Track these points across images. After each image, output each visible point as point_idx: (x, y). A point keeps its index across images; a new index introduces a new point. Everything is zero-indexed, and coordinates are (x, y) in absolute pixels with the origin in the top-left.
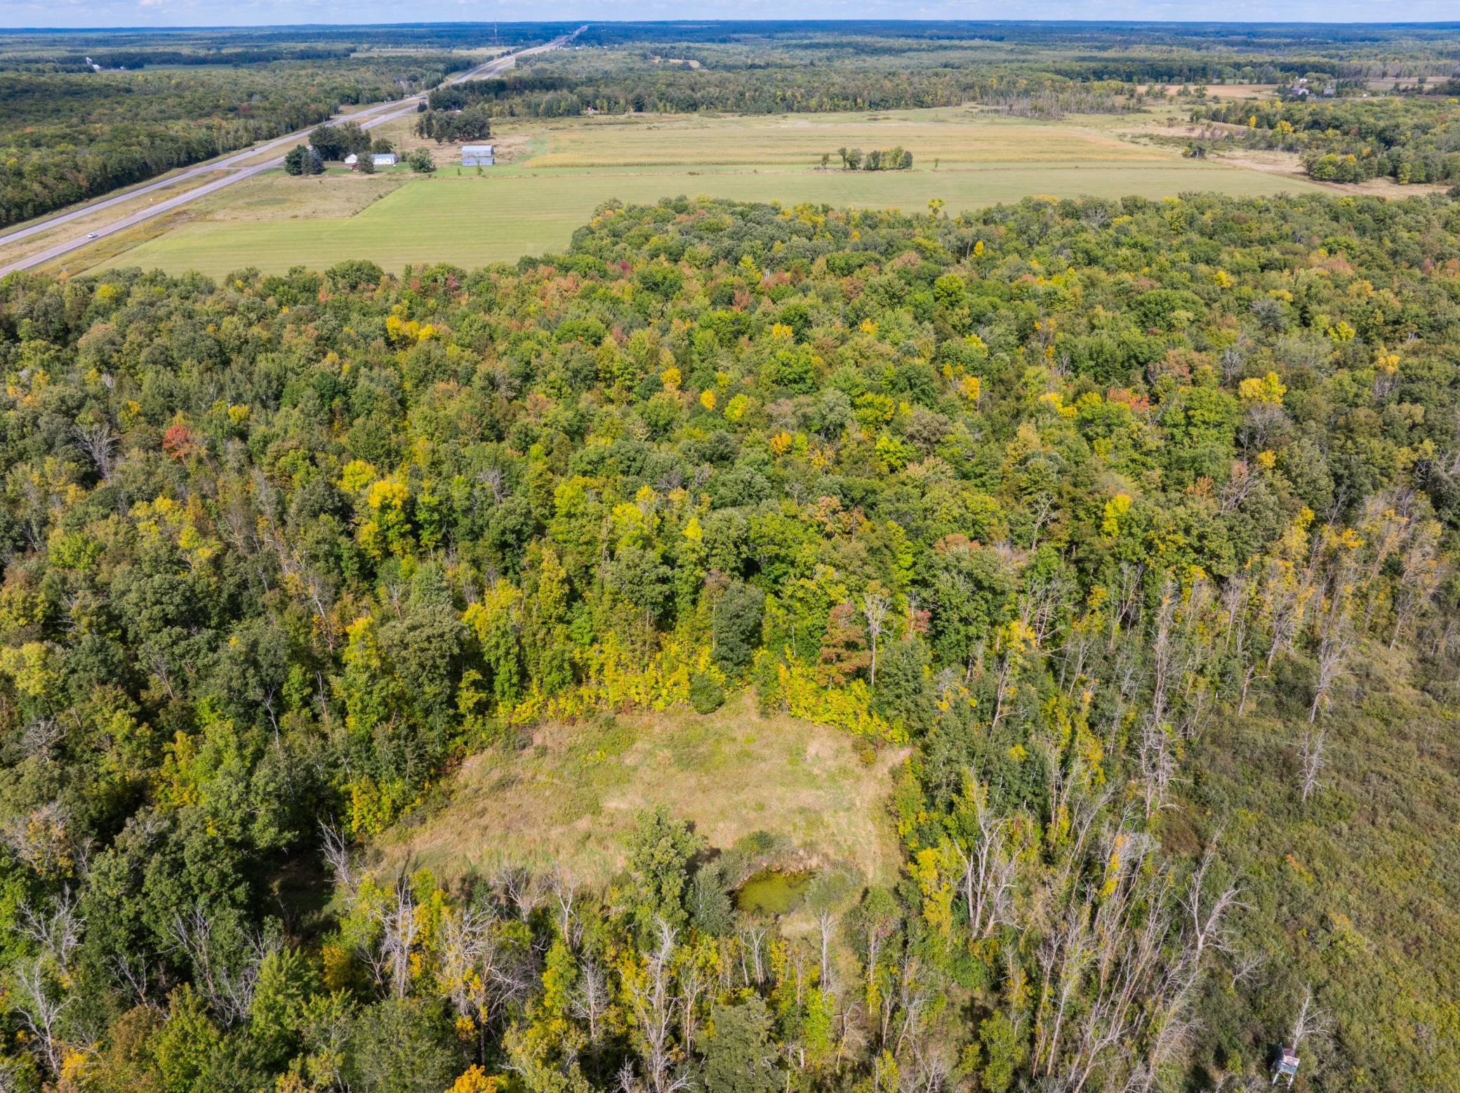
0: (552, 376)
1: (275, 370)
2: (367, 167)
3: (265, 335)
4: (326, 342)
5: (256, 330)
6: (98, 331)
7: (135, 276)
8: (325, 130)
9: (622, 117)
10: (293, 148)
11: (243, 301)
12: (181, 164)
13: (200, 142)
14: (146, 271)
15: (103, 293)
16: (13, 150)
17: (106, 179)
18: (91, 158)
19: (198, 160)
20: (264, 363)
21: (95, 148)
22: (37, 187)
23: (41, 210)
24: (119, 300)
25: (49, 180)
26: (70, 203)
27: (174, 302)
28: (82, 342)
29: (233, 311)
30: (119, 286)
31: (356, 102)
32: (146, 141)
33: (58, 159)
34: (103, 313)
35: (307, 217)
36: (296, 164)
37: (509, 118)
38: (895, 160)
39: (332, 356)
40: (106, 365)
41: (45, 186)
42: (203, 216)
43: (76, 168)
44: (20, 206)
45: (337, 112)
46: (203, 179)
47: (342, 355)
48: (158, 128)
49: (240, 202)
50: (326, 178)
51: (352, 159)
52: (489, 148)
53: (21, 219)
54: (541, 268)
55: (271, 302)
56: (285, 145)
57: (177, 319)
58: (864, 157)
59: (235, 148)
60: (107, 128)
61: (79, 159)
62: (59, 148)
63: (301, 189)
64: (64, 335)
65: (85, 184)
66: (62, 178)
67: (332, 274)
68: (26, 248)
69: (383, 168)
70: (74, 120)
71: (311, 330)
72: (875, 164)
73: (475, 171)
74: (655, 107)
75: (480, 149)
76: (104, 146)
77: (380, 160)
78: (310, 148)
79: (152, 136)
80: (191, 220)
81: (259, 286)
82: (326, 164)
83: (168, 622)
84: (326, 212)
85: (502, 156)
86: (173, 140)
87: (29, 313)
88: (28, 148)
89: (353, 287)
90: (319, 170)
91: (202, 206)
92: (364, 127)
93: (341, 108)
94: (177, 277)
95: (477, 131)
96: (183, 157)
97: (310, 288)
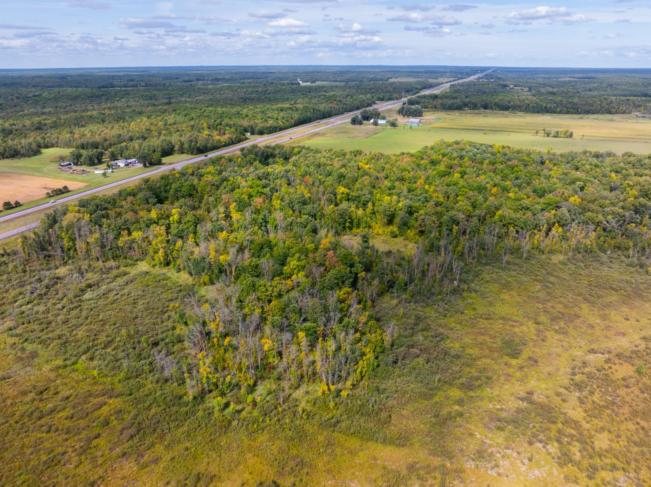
0: (392, 178)
1: (330, 170)
2: (376, 124)
3: (330, 163)
4: (343, 166)
5: (328, 162)
6: (294, 158)
7: (303, 147)
8: (365, 111)
9: (477, 111)
10: (355, 116)
11: (327, 155)
12: (320, 119)
13: (327, 112)
14: (306, 147)
15: (296, 150)
16: (276, 112)
17: (299, 122)
18: (296, 116)
19: (326, 118)
20: (328, 168)
21: (297, 112)
22: (281, 123)
23: (281, 129)
24: (299, 152)
25: (284, 121)
26: (288, 128)
27: (312, 154)
28: (290, 160)
29: (324, 157)
30: (300, 149)
31: (382, 100)
32: (312, 111)
33: (288, 115)
34: (296, 155)
35: (352, 138)
36: (354, 121)
37: (434, 109)
38: (565, 134)
39: (344, 168)
40: (294, 165)
41: (283, 123)
42: (323, 135)
43: (292, 118)
44: (276, 128)
45: (375, 103)
46: (326, 124)
47: (346, 169)
48: (316, 107)
49: (335, 132)
50: (362, 127)
51: (372, 121)
52: (418, 120)
53: (276, 131)
54: (405, 155)
55: (334, 157)
56: (354, 114)
57: (311, 157)
58: (553, 132)
59: (338, 114)
60: (302, 106)
61: (293, 116)
62: (288, 112)
63: (354, 129)
64: (286, 159)
65: (293, 123)
66: (288, 121)
67: (351, 152)
68: (276, 139)
69: (381, 124)
70: (292, 102)
71: (341, 163)
72: (557, 136)
73: (409, 127)
74: (492, 109)
75: (417, 120)
76: (300, 112)
77: (380, 122)
78: (360, 116)
79: (314, 109)
80: (320, 136)
81: (332, 153)
82: (364, 122)
83: (300, 202)
84: (358, 137)
85: (423, 123)
86: (320, 111)
87: (279, 154)
88: (279, 111)
89: (355, 156)
90: (361, 123)
91: (323, 132)
92: (379, 110)
93: (377, 102)
94: (313, 148)
95: (417, 114)
96: (321, 116)
97: (344, 155)
